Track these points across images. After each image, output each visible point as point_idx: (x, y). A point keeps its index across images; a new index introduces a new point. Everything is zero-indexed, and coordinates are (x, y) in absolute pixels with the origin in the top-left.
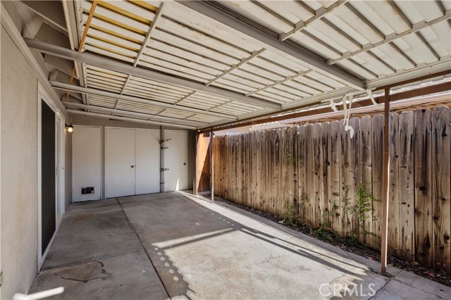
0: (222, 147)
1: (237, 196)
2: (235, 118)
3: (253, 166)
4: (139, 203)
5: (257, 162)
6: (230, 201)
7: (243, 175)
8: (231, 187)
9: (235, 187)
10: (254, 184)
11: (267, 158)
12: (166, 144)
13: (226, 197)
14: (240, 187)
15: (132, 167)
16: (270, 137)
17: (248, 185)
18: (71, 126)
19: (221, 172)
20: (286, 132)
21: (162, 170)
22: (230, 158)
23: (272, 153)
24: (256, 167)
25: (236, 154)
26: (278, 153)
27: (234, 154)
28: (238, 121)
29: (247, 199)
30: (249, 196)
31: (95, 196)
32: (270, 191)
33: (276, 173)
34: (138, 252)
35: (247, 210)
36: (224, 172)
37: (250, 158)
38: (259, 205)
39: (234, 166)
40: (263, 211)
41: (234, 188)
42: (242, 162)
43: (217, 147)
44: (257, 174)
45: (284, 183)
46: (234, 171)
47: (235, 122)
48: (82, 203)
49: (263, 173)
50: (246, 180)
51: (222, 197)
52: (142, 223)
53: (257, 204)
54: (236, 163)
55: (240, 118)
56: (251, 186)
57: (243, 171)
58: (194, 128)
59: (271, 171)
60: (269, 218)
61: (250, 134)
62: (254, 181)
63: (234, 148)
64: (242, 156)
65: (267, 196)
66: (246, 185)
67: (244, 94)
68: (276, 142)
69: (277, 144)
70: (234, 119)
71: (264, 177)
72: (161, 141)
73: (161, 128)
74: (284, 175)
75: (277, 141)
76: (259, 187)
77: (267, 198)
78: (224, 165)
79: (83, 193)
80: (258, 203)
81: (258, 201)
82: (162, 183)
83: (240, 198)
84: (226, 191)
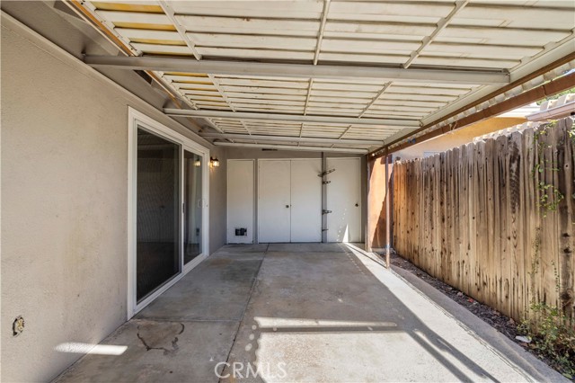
0: (411, 177)
1: (434, 262)
2: (418, 123)
3: (462, 211)
4: (287, 253)
5: (470, 204)
6: (421, 269)
7: (443, 227)
8: (423, 246)
9: (431, 248)
10: (463, 246)
11: (490, 196)
12: (329, 177)
13: (416, 263)
14: (438, 248)
15: (287, 206)
16: (498, 153)
17: (453, 246)
18: (216, 160)
19: (407, 218)
20: (537, 136)
21: (324, 212)
22: (422, 196)
23: (502, 185)
24: (467, 213)
25: (432, 189)
26: (515, 185)
27: (429, 189)
28: (423, 128)
29: (450, 271)
30: (454, 268)
31: (248, 239)
32: (497, 264)
33: (511, 227)
34: (230, 325)
35: (447, 293)
36: (413, 220)
37: (456, 196)
38: (474, 290)
39: (428, 210)
40: (482, 303)
41: (429, 249)
42: (442, 203)
43: (402, 178)
44: (469, 226)
45: (532, 252)
46: (428, 219)
47: (419, 130)
48: (235, 245)
49: (482, 226)
50: (449, 236)
51: (410, 261)
52: (268, 282)
53: (469, 286)
54: (431, 205)
55: (426, 122)
56: (458, 249)
57: (443, 220)
58: (366, 151)
59: (501, 223)
60: (493, 322)
61: (455, 151)
62: (463, 238)
63: (428, 179)
64: (442, 193)
65: (493, 272)
66: (449, 246)
67: (400, 66)
68: (512, 161)
69: (514, 166)
70: (415, 125)
71: (483, 233)
72: (323, 174)
73: (322, 155)
74: (532, 235)
75: (515, 158)
76: (472, 252)
77: (492, 277)
78: (413, 208)
79: (237, 234)
80: (473, 283)
81: (472, 280)
82: (324, 230)
83: (438, 268)
84: (415, 251)
